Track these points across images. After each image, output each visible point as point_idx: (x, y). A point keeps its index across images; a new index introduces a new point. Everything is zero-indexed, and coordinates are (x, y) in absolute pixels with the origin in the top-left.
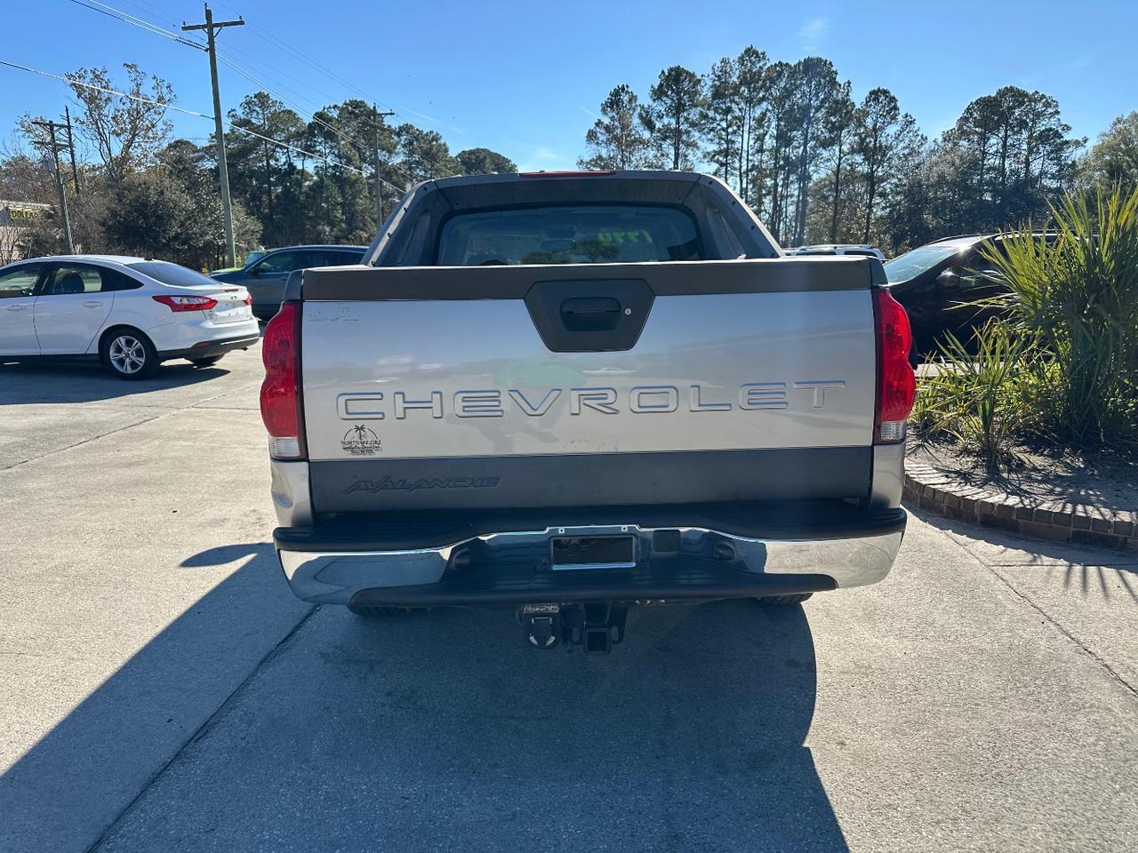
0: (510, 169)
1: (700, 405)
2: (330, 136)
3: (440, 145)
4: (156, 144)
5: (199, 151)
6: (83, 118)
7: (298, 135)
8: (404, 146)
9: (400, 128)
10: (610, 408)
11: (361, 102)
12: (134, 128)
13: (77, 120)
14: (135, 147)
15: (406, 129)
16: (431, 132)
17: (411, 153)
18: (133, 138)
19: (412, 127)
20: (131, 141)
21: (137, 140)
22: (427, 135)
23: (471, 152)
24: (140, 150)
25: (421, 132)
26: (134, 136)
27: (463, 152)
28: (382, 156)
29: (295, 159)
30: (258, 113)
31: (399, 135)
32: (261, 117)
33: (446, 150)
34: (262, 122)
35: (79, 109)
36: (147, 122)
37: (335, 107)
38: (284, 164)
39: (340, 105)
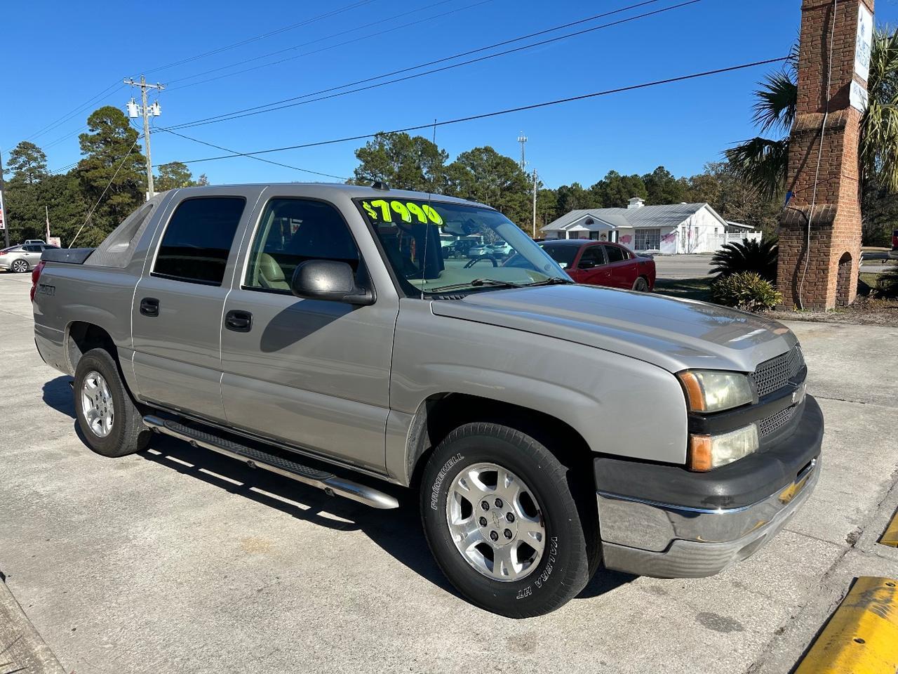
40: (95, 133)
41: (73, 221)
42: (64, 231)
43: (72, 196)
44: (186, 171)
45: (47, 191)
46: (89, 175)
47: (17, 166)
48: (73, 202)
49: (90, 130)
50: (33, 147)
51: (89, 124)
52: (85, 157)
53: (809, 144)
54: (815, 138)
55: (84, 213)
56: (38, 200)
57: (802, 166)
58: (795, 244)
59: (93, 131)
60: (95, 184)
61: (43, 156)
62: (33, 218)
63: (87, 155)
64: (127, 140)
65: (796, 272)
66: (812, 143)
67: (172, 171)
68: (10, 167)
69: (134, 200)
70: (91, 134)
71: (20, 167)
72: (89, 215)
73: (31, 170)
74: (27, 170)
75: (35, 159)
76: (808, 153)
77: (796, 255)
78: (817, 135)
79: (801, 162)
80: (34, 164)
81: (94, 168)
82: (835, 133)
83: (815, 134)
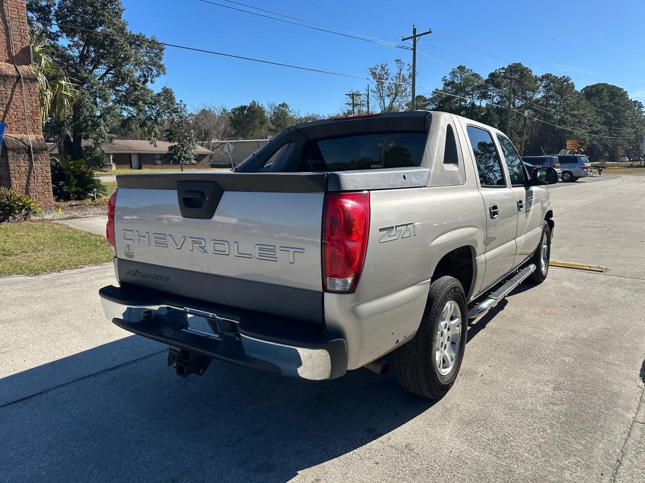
0: (622, 95)
1: (239, 253)
2: (498, 86)
3: (569, 84)
4: (406, 99)
5: (426, 101)
6: (375, 89)
7: (479, 87)
8: (544, 87)
9: (543, 76)
10: (203, 249)
11: (519, 64)
12: (397, 92)
13: (372, 91)
14: (396, 101)
15: (547, 77)
16: (564, 77)
17: (548, 91)
18: (396, 97)
19: (551, 75)
20: (394, 99)
21: (397, 98)
22: (561, 79)
23: (593, 86)
24: (397, 103)
25: (556, 78)
26: (396, 96)
27: (587, 87)
28: (529, 94)
29: (476, 100)
30: (458, 77)
31: (541, 81)
32: (459, 79)
33: (573, 87)
34: (460, 81)
35: (373, 84)
36: (403, 88)
37: (503, 68)
38: (469, 104)
39: (506, 67)
53: (12, 87)
54: (16, 83)
57: (9, 103)
58: (22, 164)
65: (27, 186)
66: (14, 87)
76: (12, 94)
77: (25, 173)
78: (17, 81)
79: (8, 100)
82: (31, 83)
83: (15, 80)
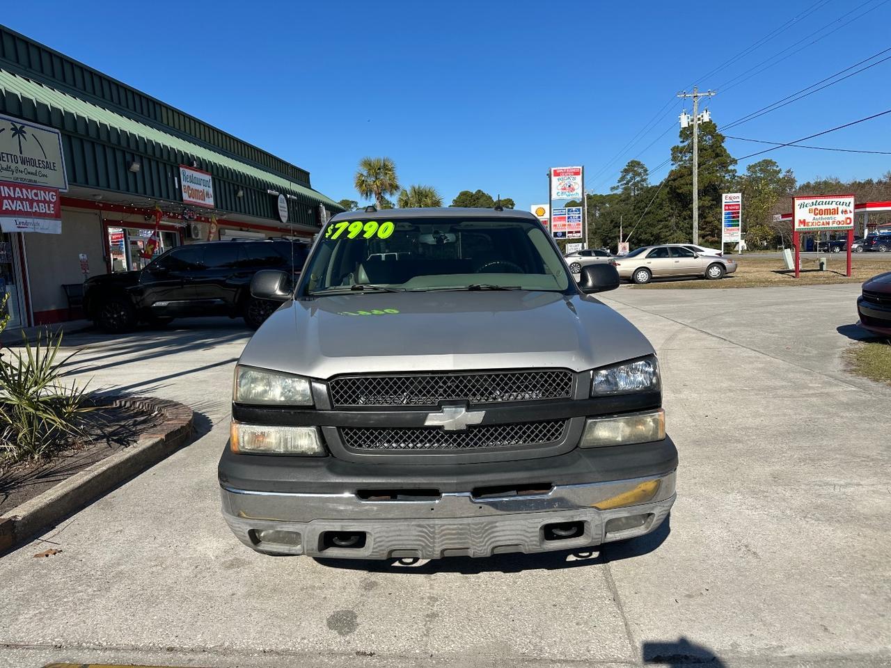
40: (686, 143)
41: (661, 226)
42: (652, 236)
43: (661, 204)
44: (775, 168)
45: (642, 201)
46: (677, 183)
47: (625, 182)
48: (661, 209)
49: (681, 142)
50: (639, 164)
51: (680, 136)
52: (674, 168)
55: (669, 218)
56: (634, 209)
59: (683, 142)
60: (680, 191)
61: (646, 171)
62: (629, 225)
63: (676, 165)
64: (712, 146)
67: (761, 170)
68: (620, 184)
69: (715, 202)
70: (681, 145)
71: (627, 183)
72: (673, 220)
73: (635, 184)
74: (632, 185)
75: (639, 174)
80: (638, 179)
81: (681, 177)
